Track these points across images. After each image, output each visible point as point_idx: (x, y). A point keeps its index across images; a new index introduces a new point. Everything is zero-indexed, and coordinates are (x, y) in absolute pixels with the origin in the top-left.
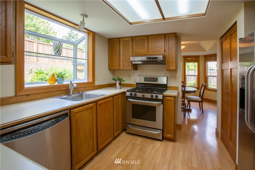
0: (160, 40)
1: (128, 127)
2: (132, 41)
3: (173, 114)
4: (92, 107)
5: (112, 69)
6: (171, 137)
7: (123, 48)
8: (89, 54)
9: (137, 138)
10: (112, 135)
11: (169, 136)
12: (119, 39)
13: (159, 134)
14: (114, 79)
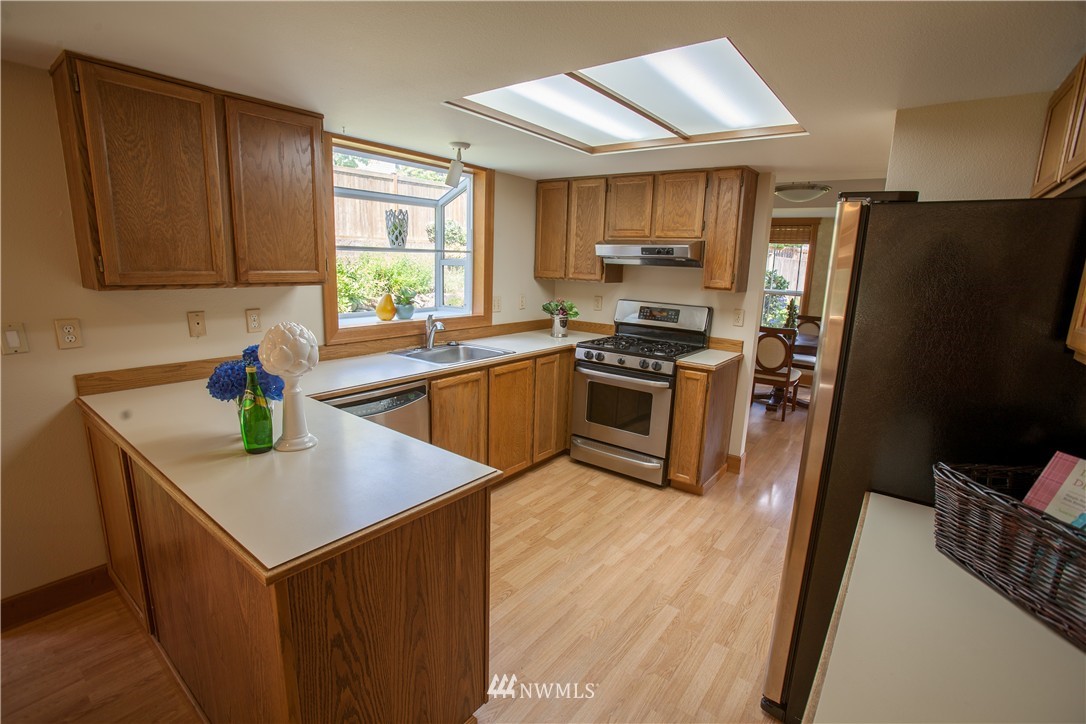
0: (691, 189)
1: (576, 446)
2: (606, 192)
3: (700, 418)
4: (477, 381)
5: (545, 276)
6: (688, 482)
7: (580, 212)
8: (477, 236)
9: (596, 473)
10: (528, 456)
11: (683, 478)
12: (568, 182)
13: (653, 471)
14: (546, 309)
